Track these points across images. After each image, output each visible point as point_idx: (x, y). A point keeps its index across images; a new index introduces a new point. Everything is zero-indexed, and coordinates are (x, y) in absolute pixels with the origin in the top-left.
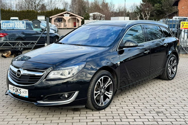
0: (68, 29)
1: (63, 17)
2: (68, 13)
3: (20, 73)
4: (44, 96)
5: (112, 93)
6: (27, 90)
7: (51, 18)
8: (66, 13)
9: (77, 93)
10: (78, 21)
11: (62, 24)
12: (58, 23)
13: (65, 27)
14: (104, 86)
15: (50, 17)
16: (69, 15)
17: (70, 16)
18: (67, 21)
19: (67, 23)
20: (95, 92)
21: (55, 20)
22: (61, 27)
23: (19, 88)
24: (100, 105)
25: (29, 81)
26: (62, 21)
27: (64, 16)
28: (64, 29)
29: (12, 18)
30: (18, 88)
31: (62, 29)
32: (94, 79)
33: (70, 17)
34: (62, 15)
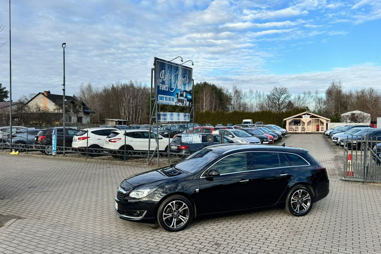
0: (307, 133)
1: (301, 119)
2: (308, 114)
4: (126, 211)
5: (187, 218)
6: (118, 204)
7: (286, 121)
8: (305, 114)
9: (146, 212)
10: (322, 123)
11: (300, 127)
12: (294, 127)
13: (303, 132)
14: (177, 209)
15: (284, 120)
16: (309, 116)
17: (310, 117)
18: (306, 124)
19: (306, 126)
20: (164, 214)
21: (290, 123)
22: (297, 131)
24: (171, 227)
26: (300, 123)
27: (302, 117)
28: (301, 133)
29: (244, 121)
31: (298, 133)
33: (311, 119)
34: (300, 117)
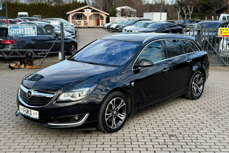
0: (89, 27)
1: (83, 13)
2: (89, 8)
3: (31, 94)
4: (55, 118)
5: (125, 115)
6: (38, 112)
7: (69, 14)
8: (86, 8)
9: (87, 115)
10: (102, 18)
11: (82, 21)
12: (77, 21)
13: (85, 26)
14: (116, 107)
15: (68, 13)
16: (90, 10)
17: (92, 11)
18: (88, 18)
19: (88, 20)
20: (106, 114)
21: (73, 17)
22: (80, 26)
23: (30, 110)
24: (112, 127)
25: (40, 103)
26: (81, 17)
27: (84, 11)
28: (84, 28)
29: (20, 13)
30: (28, 109)
31: (81, 28)
32: (106, 101)
33: (92, 13)
34: (83, 11)
